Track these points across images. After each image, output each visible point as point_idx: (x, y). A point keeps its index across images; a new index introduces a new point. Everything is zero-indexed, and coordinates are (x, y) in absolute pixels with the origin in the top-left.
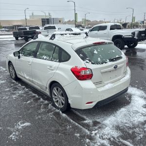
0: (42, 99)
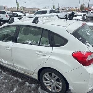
0: (27, 83)
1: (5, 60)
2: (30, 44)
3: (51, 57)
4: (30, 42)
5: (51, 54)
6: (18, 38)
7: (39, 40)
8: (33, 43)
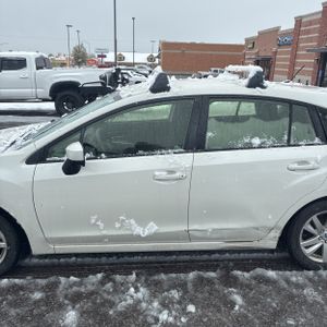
1: (142, 222)
4: (256, 141)
6: (209, 134)
7: (286, 132)
8: (270, 143)
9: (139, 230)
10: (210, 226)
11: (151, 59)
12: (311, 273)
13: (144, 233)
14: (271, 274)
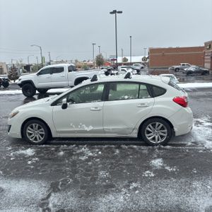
1: (88, 126)
2: (128, 99)
3: (155, 106)
4: (126, 97)
5: (154, 103)
6: (110, 95)
8: (131, 97)
9: (86, 129)
10: (111, 128)
11: (144, 59)
12: (151, 147)
13: (88, 129)
14: (135, 146)
